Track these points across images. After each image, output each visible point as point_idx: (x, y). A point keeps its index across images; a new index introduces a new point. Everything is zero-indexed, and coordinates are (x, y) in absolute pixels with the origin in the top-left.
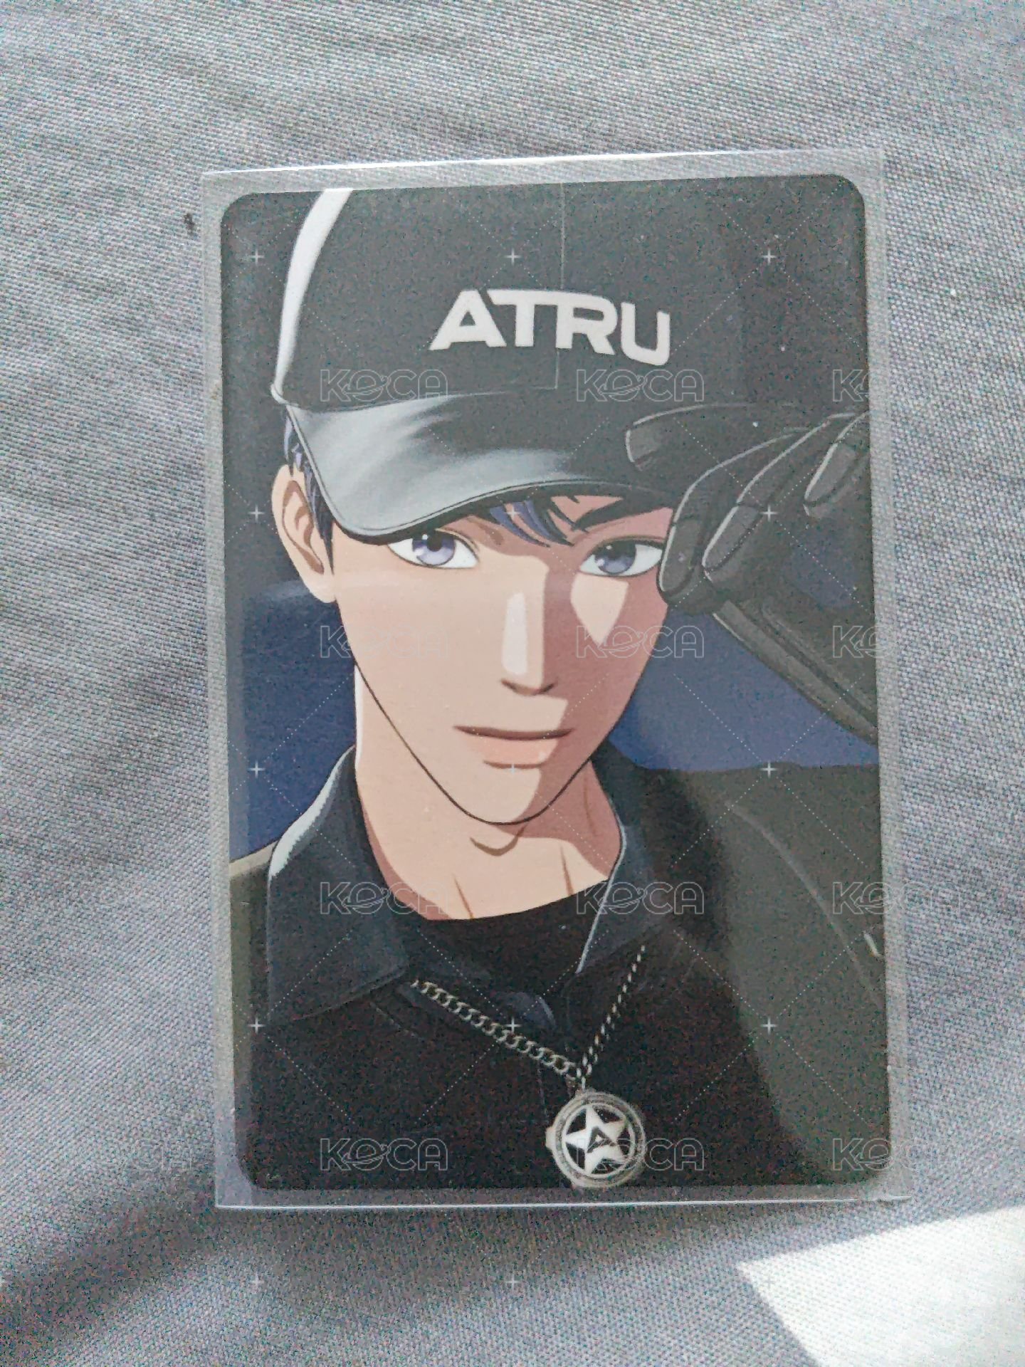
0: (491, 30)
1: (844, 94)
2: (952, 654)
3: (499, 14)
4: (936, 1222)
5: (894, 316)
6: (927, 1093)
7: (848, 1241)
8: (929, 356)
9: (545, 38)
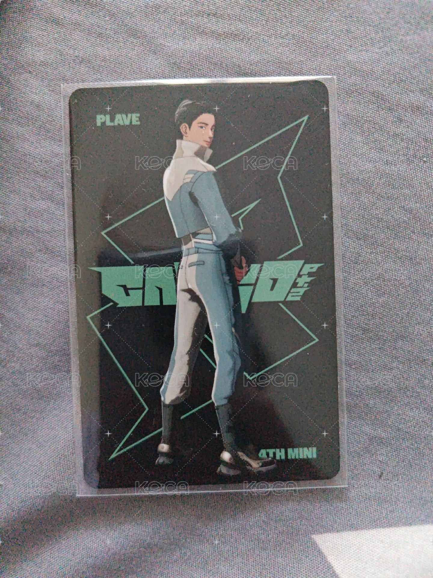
0: (263, 35)
1: (402, 77)
2: (419, 307)
3: (267, 29)
4: (391, 528)
5: (411, 169)
6: (391, 477)
7: (355, 531)
8: (422, 187)
9: (284, 41)
